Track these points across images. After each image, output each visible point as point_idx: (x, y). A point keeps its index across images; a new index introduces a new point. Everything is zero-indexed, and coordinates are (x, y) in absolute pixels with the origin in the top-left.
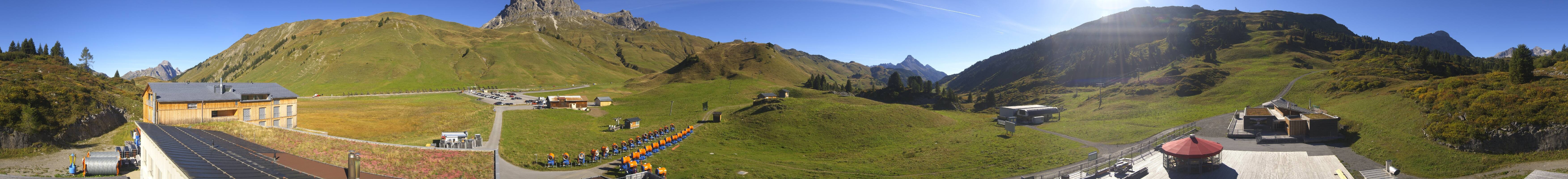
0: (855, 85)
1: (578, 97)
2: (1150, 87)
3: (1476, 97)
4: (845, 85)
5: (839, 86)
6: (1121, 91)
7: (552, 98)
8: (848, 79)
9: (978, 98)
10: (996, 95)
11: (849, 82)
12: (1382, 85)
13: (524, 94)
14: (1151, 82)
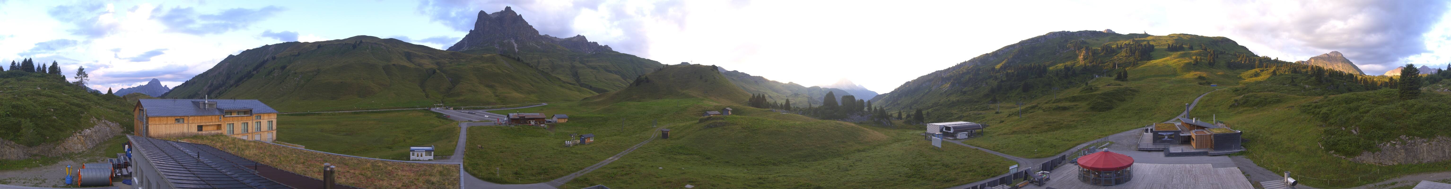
0: (794, 104)
1: (537, 115)
2: (1067, 104)
3: (1368, 111)
4: (784, 104)
5: (778, 105)
6: (1040, 108)
7: (511, 115)
8: (786, 98)
9: (907, 115)
10: (924, 112)
11: (787, 101)
12: (1279, 101)
13: (486, 111)
14: (1066, 99)
